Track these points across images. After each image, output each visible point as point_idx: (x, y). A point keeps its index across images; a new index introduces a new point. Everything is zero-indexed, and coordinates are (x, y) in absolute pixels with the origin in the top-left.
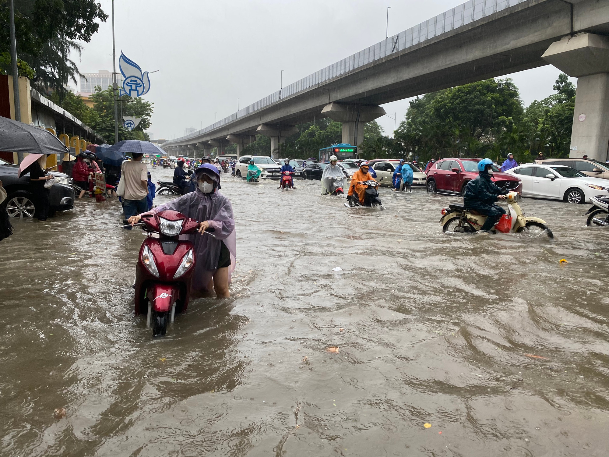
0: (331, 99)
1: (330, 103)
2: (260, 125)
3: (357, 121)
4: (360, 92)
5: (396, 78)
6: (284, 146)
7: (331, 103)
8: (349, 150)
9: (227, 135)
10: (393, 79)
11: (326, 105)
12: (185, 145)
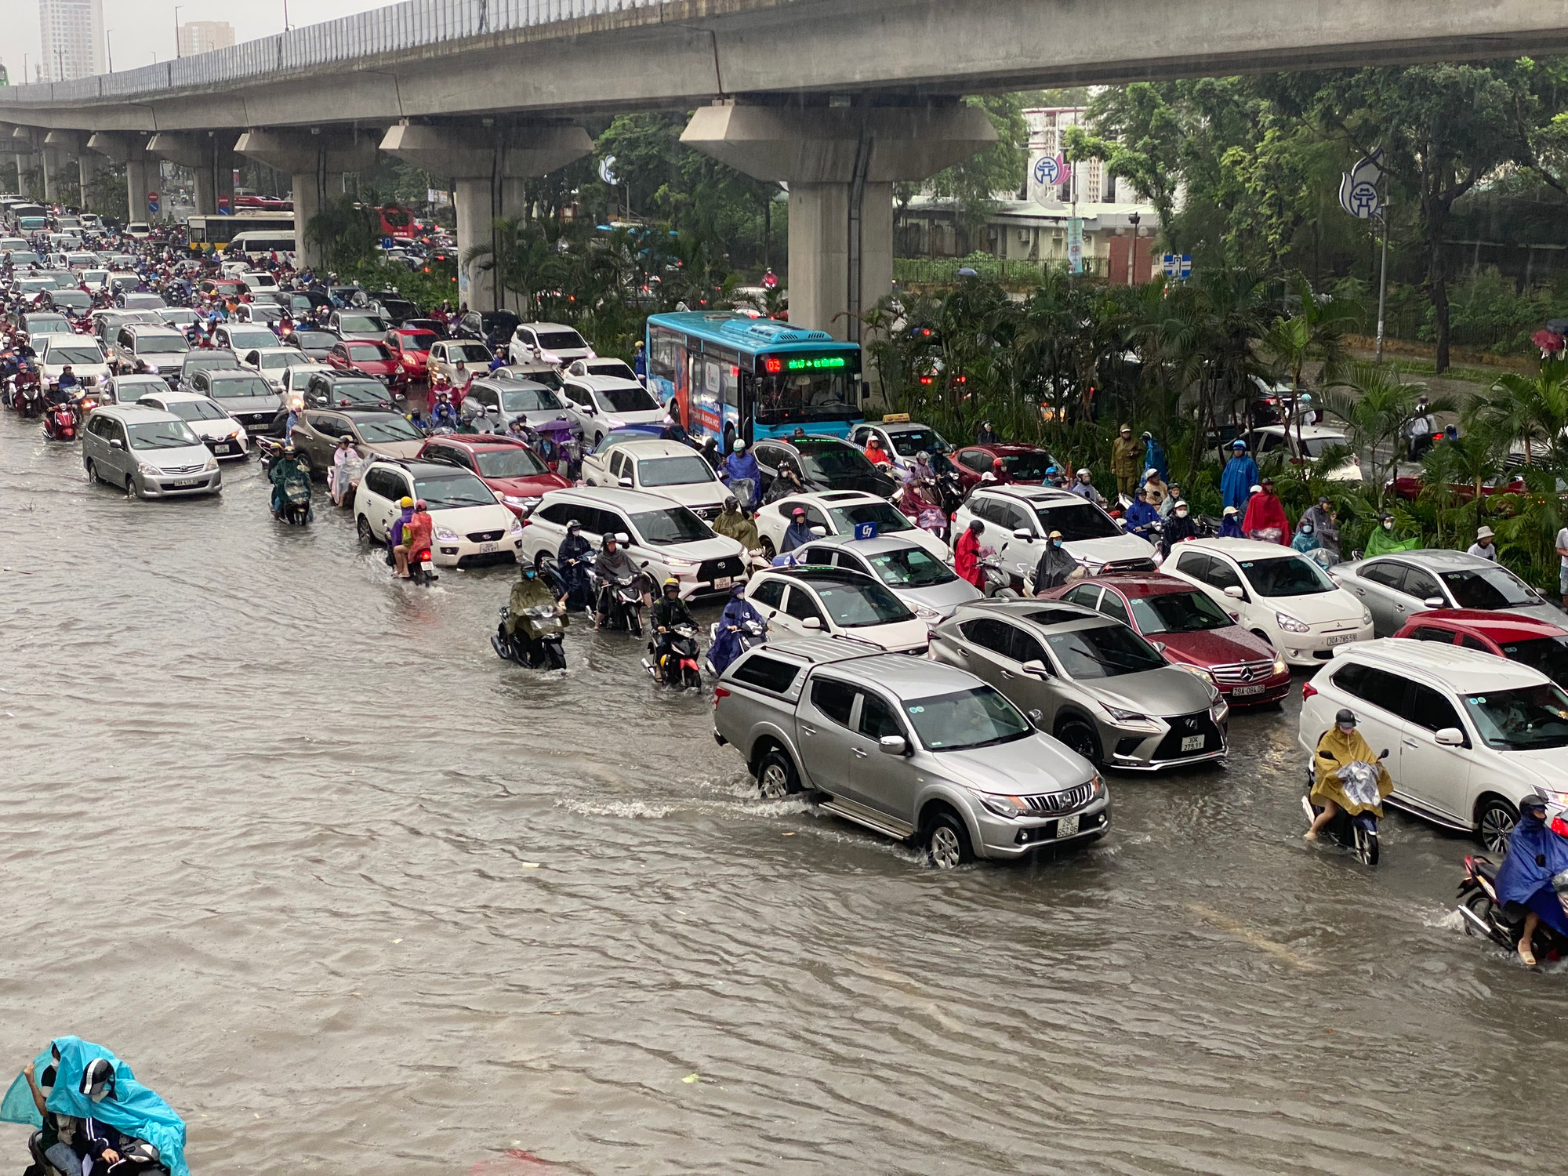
0: (724, 79)
1: (723, 97)
2: (395, 121)
3: (858, 181)
4: (858, 78)
5: (1015, 49)
6: (520, 235)
7: (728, 96)
8: (826, 363)
9: (242, 131)
10: (1002, 52)
11: (706, 101)
12: (30, 129)
